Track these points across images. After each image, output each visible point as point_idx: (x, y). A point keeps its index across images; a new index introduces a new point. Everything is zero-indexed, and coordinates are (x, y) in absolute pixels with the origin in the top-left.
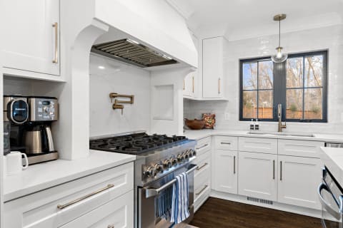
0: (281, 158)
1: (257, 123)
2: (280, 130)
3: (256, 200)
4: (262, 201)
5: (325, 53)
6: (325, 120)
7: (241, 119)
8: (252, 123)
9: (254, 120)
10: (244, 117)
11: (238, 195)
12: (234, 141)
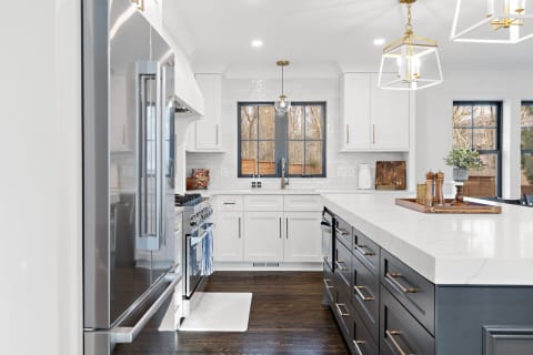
0: (287, 215)
1: (259, 180)
2: (283, 187)
3: (262, 264)
4: (270, 264)
5: (323, 104)
6: (324, 175)
7: (240, 175)
8: (254, 180)
9: (256, 177)
10: (243, 173)
11: (244, 263)
12: (238, 200)
